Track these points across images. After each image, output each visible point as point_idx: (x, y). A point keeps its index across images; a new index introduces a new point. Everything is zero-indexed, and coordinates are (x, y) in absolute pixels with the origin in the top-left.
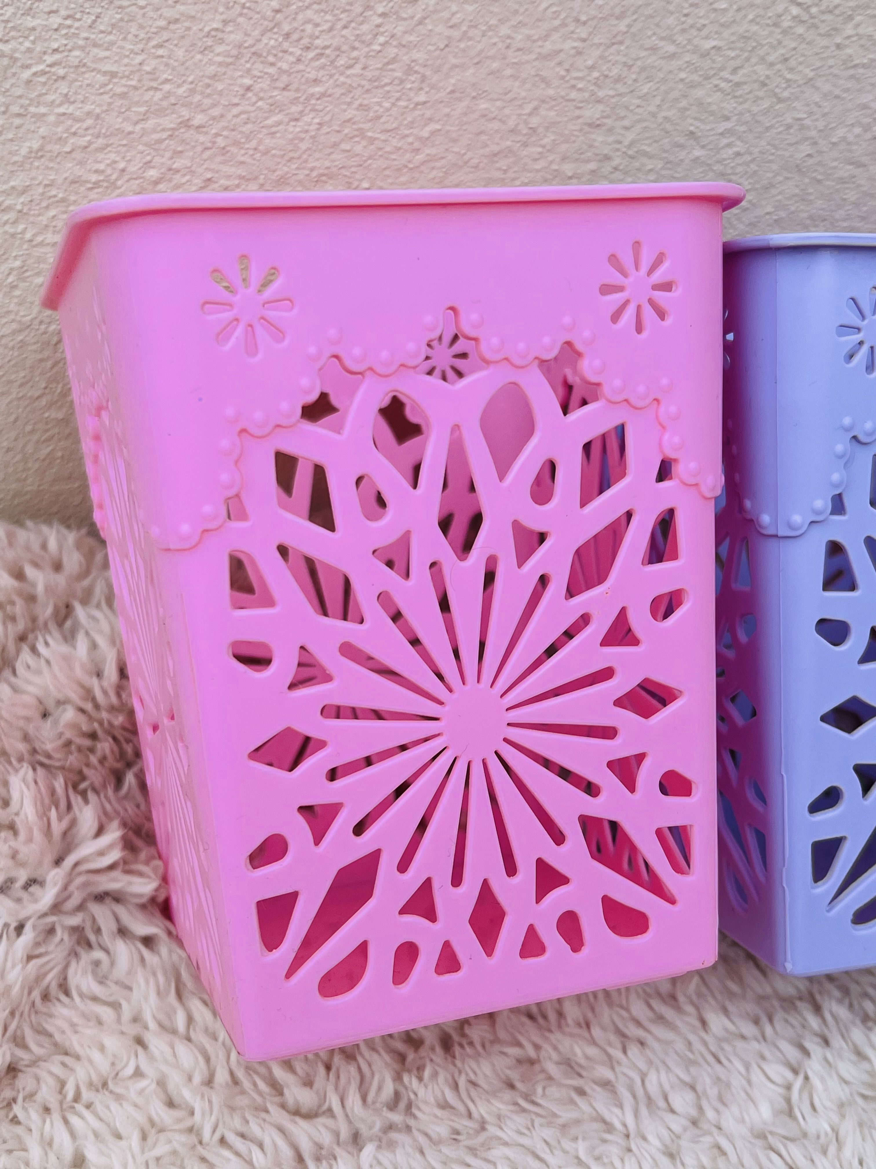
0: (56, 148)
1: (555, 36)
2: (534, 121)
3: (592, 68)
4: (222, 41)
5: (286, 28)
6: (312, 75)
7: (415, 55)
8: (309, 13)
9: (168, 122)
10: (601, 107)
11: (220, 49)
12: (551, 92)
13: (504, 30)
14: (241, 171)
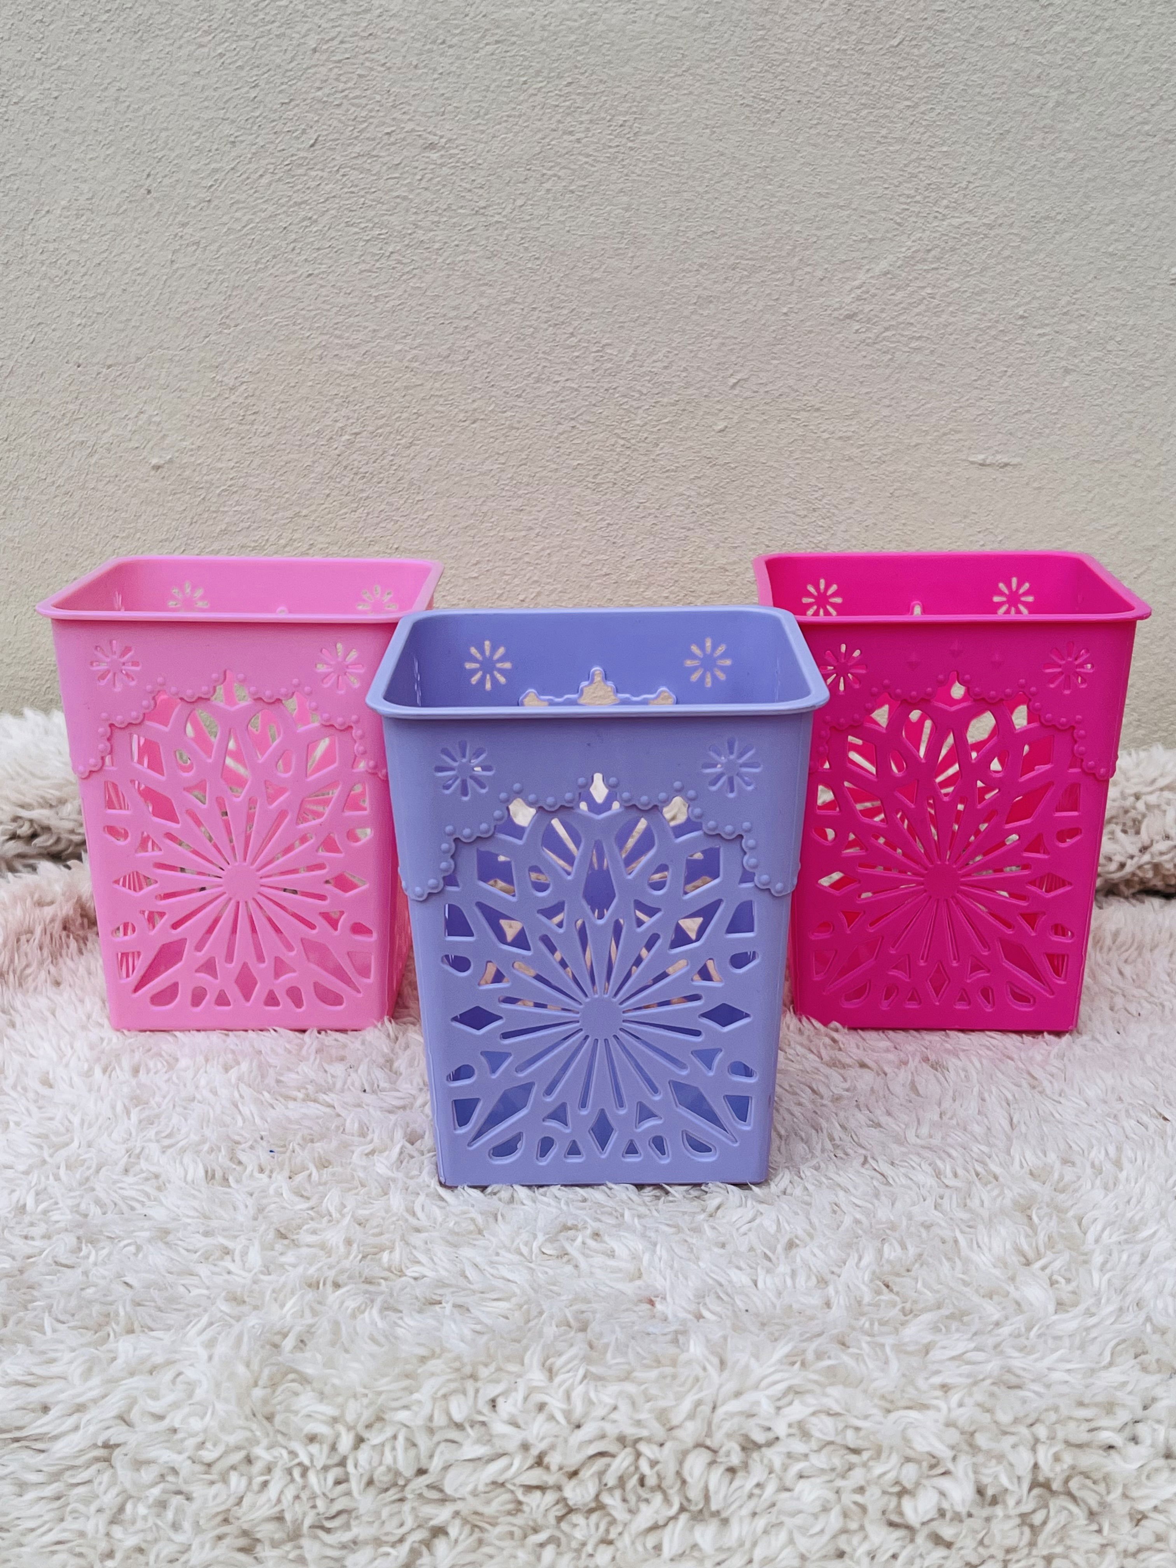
0: (234, 529)
1: (487, 462)
2: (485, 509)
3: (512, 478)
4: (313, 472)
5: (345, 464)
6: (360, 487)
7: (413, 475)
8: (355, 456)
9: (289, 514)
10: (521, 500)
11: (313, 475)
12: (491, 492)
13: (459, 460)
14: (328, 540)
